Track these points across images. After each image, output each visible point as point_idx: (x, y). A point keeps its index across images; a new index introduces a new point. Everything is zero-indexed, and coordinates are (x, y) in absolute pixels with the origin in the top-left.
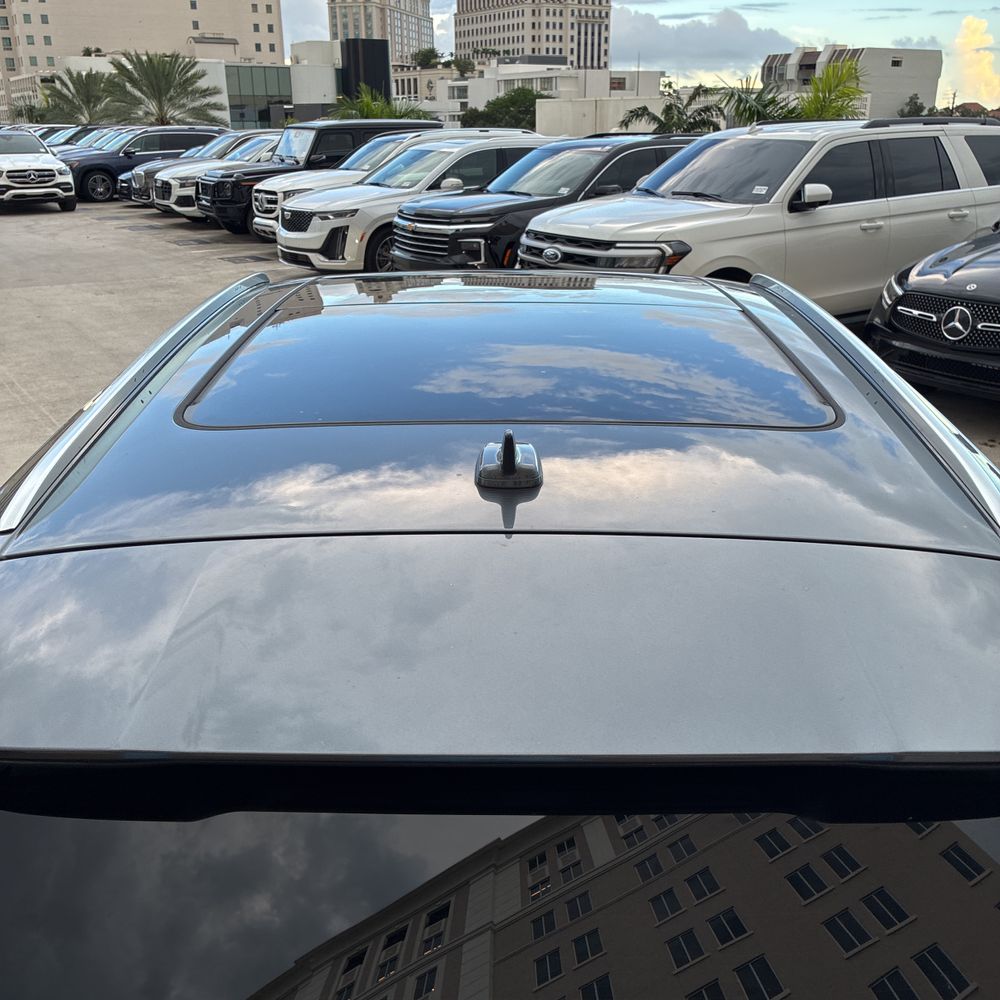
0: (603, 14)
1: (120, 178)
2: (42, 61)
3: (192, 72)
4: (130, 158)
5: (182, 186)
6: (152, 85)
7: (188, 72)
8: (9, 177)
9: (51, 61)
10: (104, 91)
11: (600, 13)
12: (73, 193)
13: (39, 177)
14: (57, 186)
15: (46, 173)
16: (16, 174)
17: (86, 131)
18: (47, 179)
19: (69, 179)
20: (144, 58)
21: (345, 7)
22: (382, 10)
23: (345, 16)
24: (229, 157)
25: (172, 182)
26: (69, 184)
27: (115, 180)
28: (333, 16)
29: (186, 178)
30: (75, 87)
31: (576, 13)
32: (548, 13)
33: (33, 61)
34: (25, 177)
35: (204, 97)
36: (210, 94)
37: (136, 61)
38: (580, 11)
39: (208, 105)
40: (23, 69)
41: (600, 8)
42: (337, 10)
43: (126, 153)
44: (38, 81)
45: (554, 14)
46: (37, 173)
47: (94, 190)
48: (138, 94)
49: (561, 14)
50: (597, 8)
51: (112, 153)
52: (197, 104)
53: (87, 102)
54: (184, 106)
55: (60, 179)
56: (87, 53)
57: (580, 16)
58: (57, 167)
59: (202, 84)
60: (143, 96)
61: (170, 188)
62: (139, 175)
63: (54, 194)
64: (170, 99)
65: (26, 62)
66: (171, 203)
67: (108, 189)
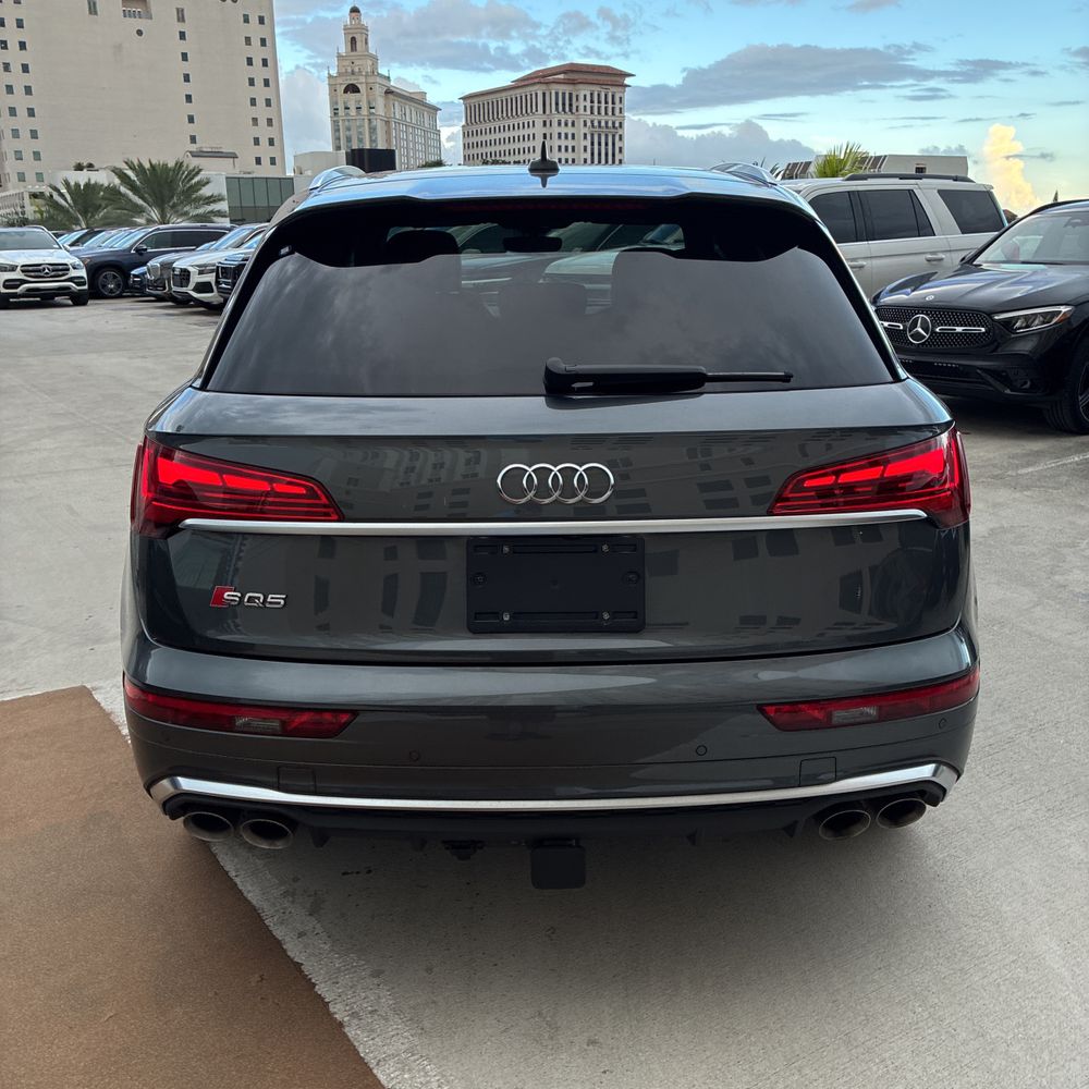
0: (617, 125)
1: (133, 272)
2: (31, 176)
3: (196, 179)
4: (141, 254)
5: (201, 273)
6: (155, 194)
7: (192, 179)
8: (23, 271)
9: (40, 177)
10: (103, 198)
11: (614, 123)
12: (86, 287)
13: (53, 271)
14: (70, 280)
15: (61, 267)
16: (30, 268)
17: (92, 234)
18: (60, 273)
19: (83, 273)
20: (147, 166)
21: (348, 120)
22: (387, 123)
23: (349, 129)
24: (246, 245)
25: (191, 269)
26: (82, 278)
27: (126, 276)
28: (336, 130)
29: (205, 266)
30: (72, 198)
31: (589, 124)
32: (559, 124)
33: (22, 177)
34: (39, 271)
35: (208, 204)
36: (214, 201)
37: (139, 170)
38: (592, 122)
39: (212, 212)
40: (9, 185)
41: (613, 118)
42: (340, 124)
43: (137, 250)
44: (26, 196)
45: (566, 125)
46: (51, 267)
47: (104, 286)
48: (140, 202)
49: (573, 125)
50: (610, 119)
51: (124, 251)
52: (201, 211)
53: (84, 213)
54: (186, 213)
55: (73, 273)
56: (79, 168)
57: (593, 126)
58: (72, 261)
59: (206, 191)
60: (145, 204)
61: (189, 275)
62: (155, 268)
63: (68, 288)
64: (173, 207)
65: (14, 178)
66: (189, 290)
67: (118, 286)
